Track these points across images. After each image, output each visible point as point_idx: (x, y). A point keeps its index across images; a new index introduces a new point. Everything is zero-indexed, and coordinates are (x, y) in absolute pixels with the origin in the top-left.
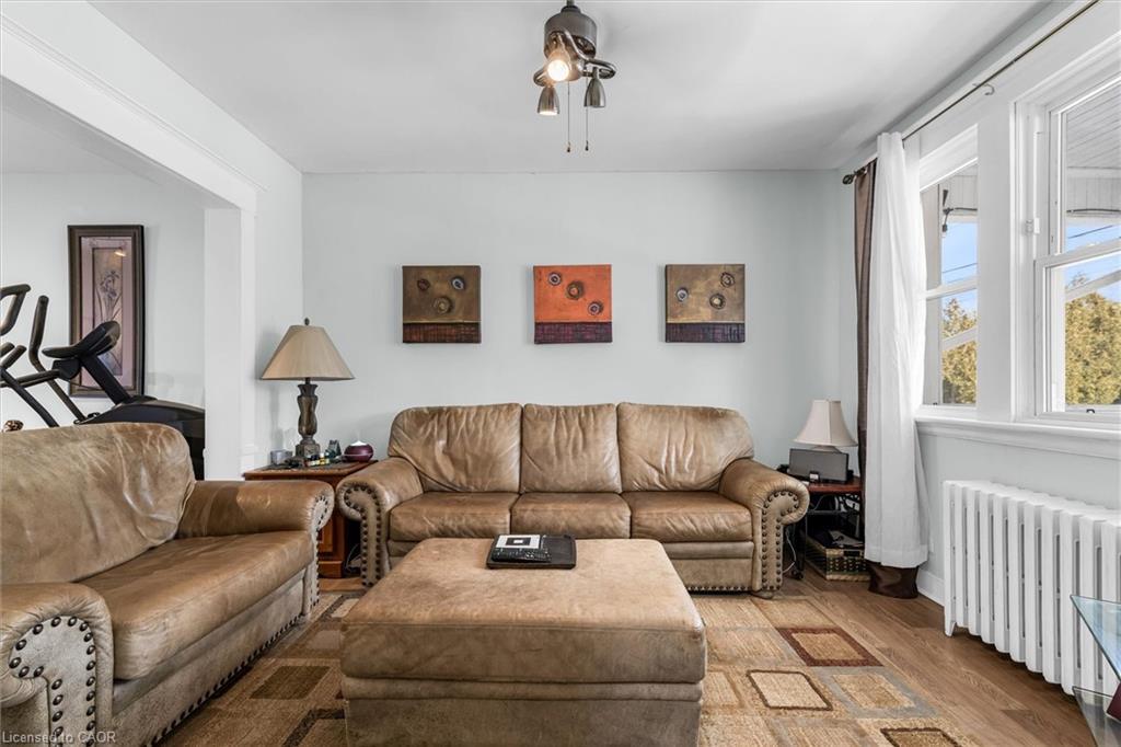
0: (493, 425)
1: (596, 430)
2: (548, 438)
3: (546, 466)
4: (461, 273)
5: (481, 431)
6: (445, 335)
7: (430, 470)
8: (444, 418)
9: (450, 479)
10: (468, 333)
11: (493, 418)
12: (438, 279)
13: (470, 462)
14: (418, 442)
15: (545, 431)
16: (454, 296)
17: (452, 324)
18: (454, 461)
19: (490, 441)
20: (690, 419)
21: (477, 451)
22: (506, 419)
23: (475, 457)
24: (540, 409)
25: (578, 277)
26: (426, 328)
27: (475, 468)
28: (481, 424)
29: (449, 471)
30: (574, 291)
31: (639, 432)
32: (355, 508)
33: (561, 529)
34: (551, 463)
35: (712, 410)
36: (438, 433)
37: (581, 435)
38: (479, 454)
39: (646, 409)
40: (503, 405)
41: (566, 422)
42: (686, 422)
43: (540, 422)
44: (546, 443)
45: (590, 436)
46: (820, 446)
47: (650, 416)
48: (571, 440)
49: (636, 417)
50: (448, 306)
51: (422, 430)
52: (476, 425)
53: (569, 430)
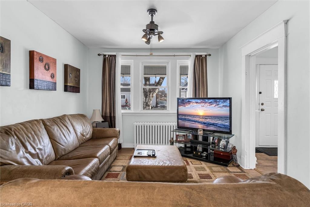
0: (38, 131)
1: (69, 126)
3: (64, 144)
4: (1, 42)
10: (5, 80)
11: (35, 128)
15: (57, 130)
18: (32, 155)
21: (39, 146)
22: (41, 128)
23: (40, 150)
25: (48, 62)
28: (33, 133)
30: (47, 67)
31: (76, 125)
41: (60, 125)
43: (54, 126)
51: (10, 142)
53: (63, 128)
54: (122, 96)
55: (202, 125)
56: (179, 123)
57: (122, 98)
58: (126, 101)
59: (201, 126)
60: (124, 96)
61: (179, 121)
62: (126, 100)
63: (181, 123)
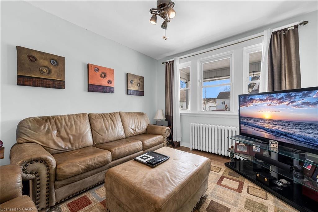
0: (79, 122)
1: (116, 121)
2: (102, 125)
3: (103, 134)
4: (56, 58)
5: (74, 125)
6: (47, 84)
7: (52, 145)
8: (53, 121)
9: (63, 147)
10: (60, 85)
11: (78, 119)
12: (42, 58)
13: (72, 138)
14: (41, 133)
15: (100, 122)
16: (51, 67)
17: (51, 80)
18: (63, 139)
19: (79, 128)
20: (137, 115)
21: (74, 133)
22: (84, 119)
23: (73, 135)
24: (95, 115)
25: (104, 71)
26: (34, 79)
27: (74, 140)
28: (73, 122)
29: (62, 144)
30: (103, 75)
31: (127, 120)
32: (30, 173)
33: (127, 153)
34: (105, 133)
35: (141, 113)
36: (52, 128)
37: (112, 123)
38: (75, 134)
39: (126, 113)
40: (80, 114)
41: (106, 119)
42: (137, 116)
43: (98, 119)
44: (102, 126)
45: (115, 122)
46: (159, 120)
47: (128, 115)
48: (110, 124)
49: (125, 116)
50: (48, 71)
51: (42, 127)
52: (71, 123)
53: (108, 121)
54: (222, 102)
55: (269, 134)
56: (241, 128)
57: (222, 104)
58: (226, 107)
59: (267, 136)
60: (224, 102)
61: (242, 125)
62: (226, 105)
63: (244, 127)
